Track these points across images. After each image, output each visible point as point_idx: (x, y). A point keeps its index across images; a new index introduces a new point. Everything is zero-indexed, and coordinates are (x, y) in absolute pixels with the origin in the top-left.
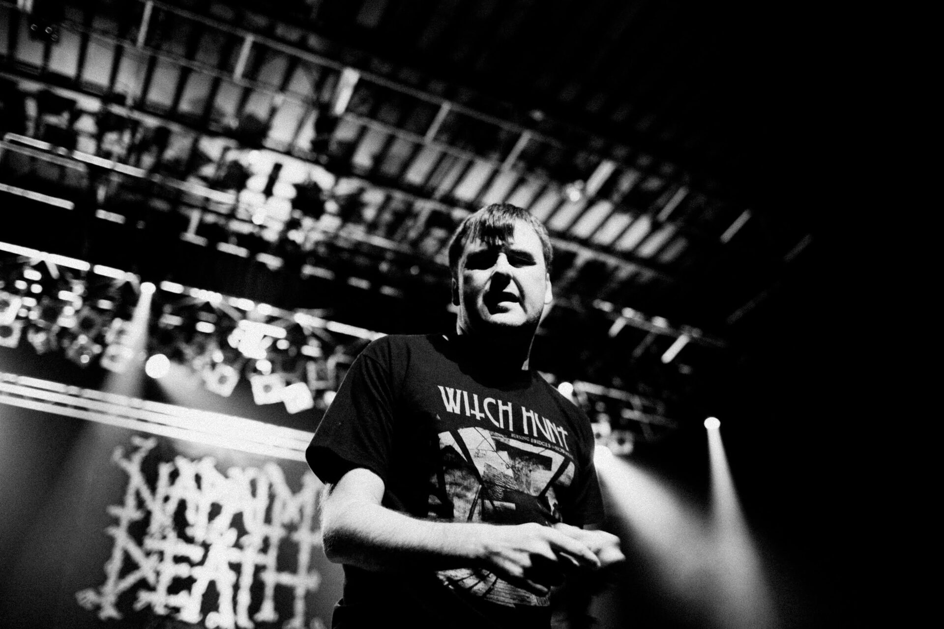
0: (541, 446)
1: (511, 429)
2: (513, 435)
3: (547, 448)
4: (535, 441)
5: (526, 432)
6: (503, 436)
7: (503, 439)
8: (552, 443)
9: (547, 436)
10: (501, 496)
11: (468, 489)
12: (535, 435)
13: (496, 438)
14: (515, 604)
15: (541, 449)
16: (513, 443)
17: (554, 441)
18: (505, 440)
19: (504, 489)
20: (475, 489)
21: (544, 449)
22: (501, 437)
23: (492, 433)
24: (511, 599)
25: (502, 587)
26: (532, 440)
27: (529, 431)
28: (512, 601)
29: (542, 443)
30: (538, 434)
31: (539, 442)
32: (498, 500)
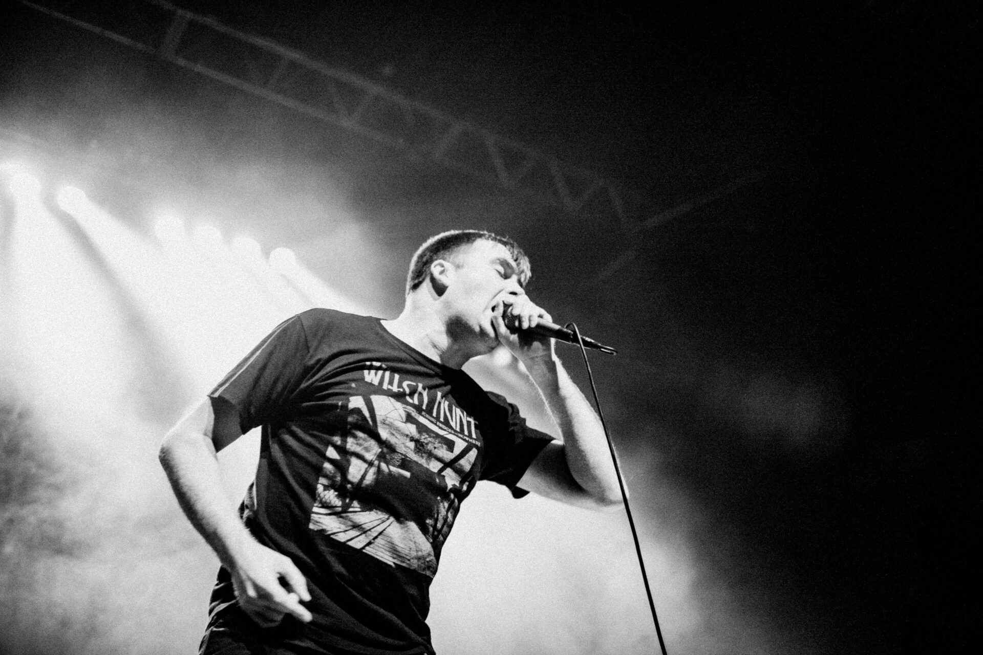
0: (445, 430)
1: (424, 407)
2: (423, 413)
3: (450, 433)
4: (441, 425)
5: (434, 414)
6: (415, 411)
7: (414, 414)
8: (455, 431)
9: (453, 424)
10: (398, 463)
11: (367, 449)
12: (442, 419)
13: (408, 411)
14: (394, 563)
15: (446, 433)
16: (422, 420)
17: (458, 429)
18: (416, 415)
19: (403, 457)
20: (374, 451)
21: (447, 433)
22: (413, 411)
23: (404, 406)
24: (391, 557)
25: (382, 543)
26: (438, 423)
27: (437, 415)
28: (391, 559)
29: (446, 428)
30: (444, 419)
31: (443, 427)
32: (394, 466)
